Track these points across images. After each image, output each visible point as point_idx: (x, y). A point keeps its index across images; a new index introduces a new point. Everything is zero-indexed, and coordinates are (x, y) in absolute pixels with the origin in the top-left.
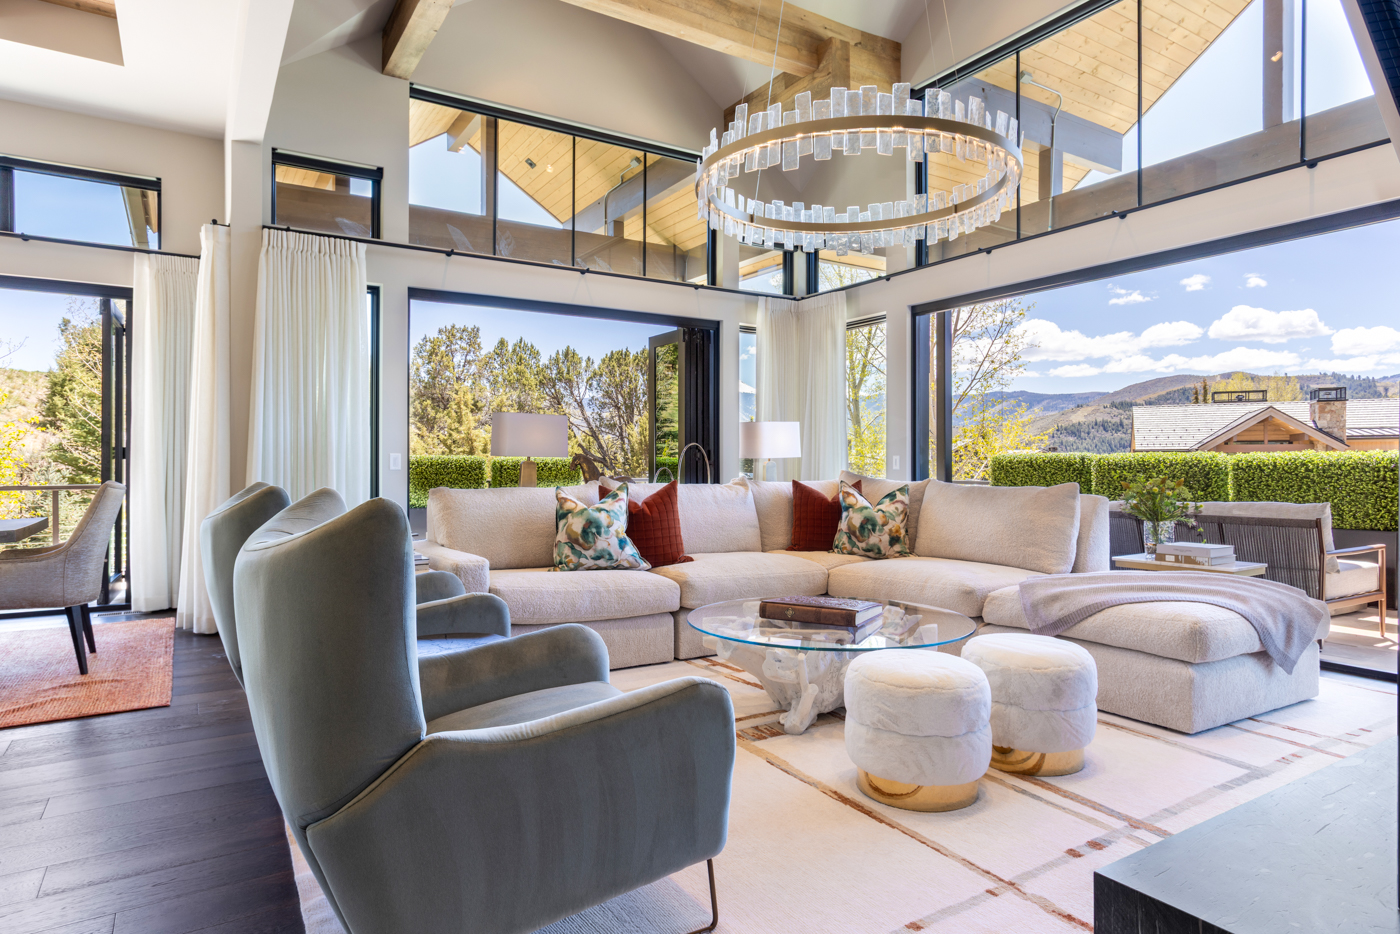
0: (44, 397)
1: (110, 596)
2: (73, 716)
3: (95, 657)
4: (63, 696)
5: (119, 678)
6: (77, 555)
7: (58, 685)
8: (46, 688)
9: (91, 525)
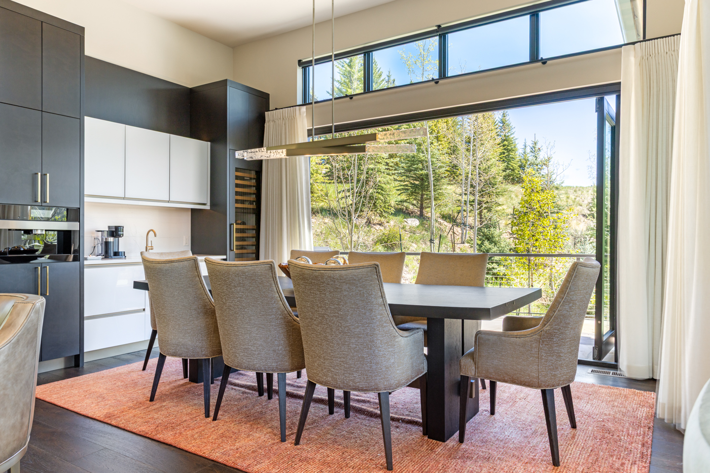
3: (574, 433)
6: (550, 336)
9: (563, 305)
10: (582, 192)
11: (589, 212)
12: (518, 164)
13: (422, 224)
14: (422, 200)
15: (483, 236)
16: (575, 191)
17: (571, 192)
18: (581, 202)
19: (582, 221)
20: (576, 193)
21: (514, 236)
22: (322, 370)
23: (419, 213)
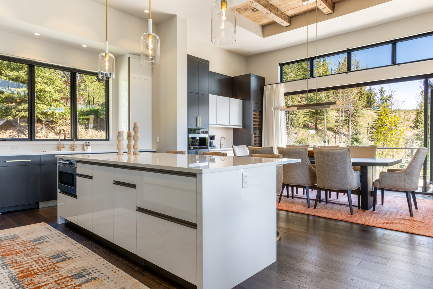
0: (415, 118)
1: (427, 189)
2: (404, 231)
3: (417, 211)
4: (403, 223)
5: (423, 221)
6: (409, 173)
7: (402, 218)
8: (398, 218)
9: (414, 162)
10: (409, 113)
11: (414, 125)
12: (366, 97)
13: (317, 133)
14: (316, 120)
15: (353, 139)
16: (404, 112)
17: (402, 113)
18: (408, 119)
19: (409, 130)
20: (405, 114)
21: (370, 139)
22: (326, 183)
23: (314, 127)
